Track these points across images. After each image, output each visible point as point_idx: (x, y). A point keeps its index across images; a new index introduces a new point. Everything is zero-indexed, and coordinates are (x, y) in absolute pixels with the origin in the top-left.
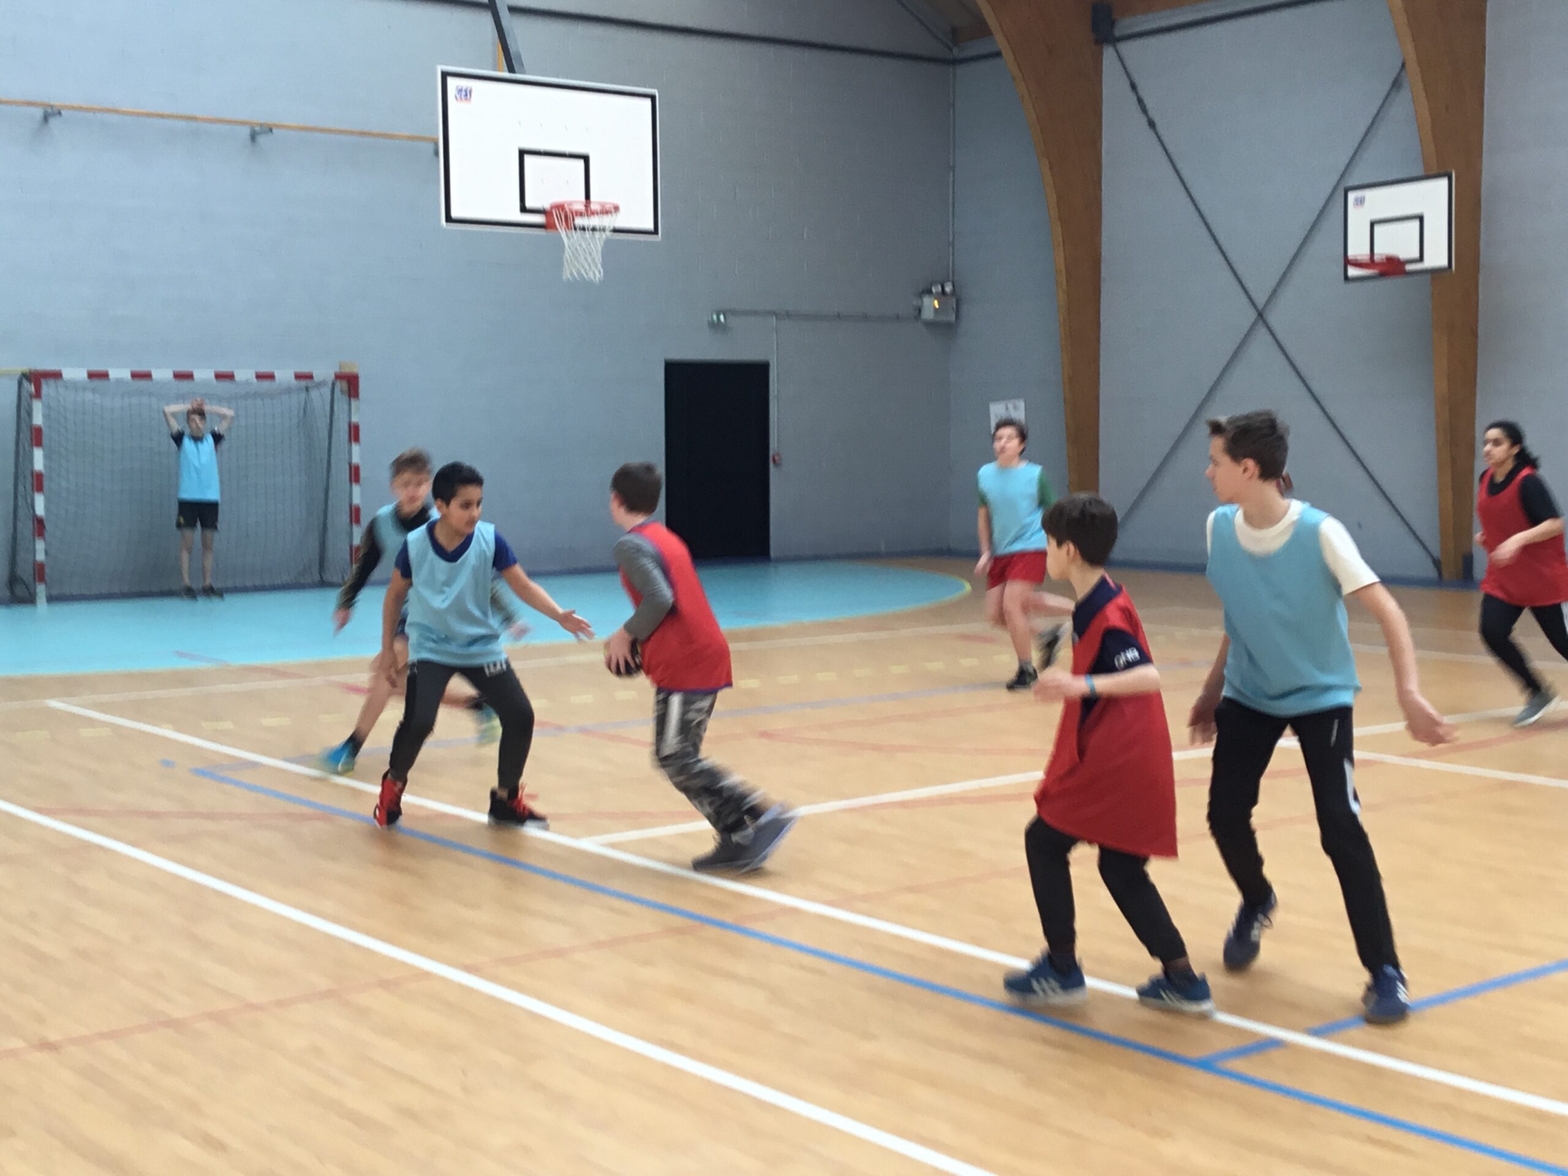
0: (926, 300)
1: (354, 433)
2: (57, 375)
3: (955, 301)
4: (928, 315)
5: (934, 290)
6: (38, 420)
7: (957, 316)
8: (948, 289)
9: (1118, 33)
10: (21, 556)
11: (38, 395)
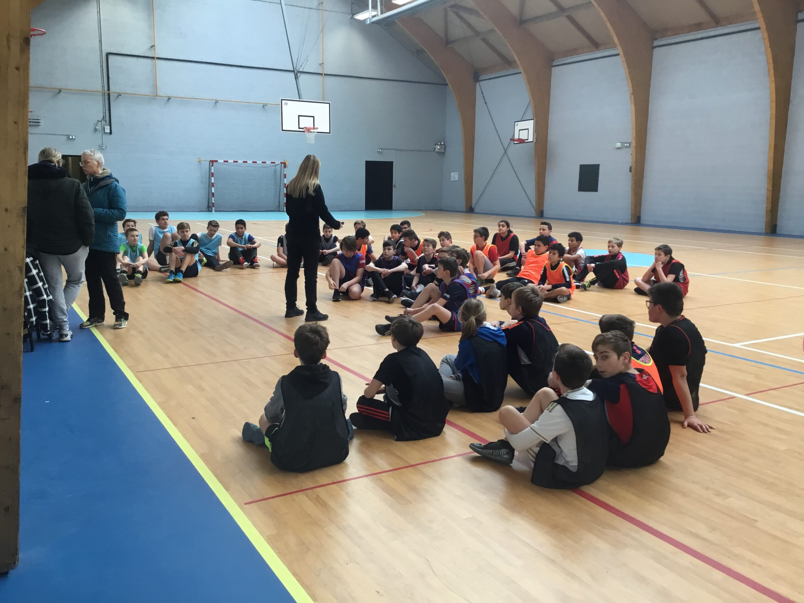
1: (285, 176)
2: (217, 161)
3: (445, 147)
4: (437, 150)
5: (438, 144)
7: (445, 150)
8: (442, 143)
9: (480, 79)
10: (210, 201)
11: (212, 166)
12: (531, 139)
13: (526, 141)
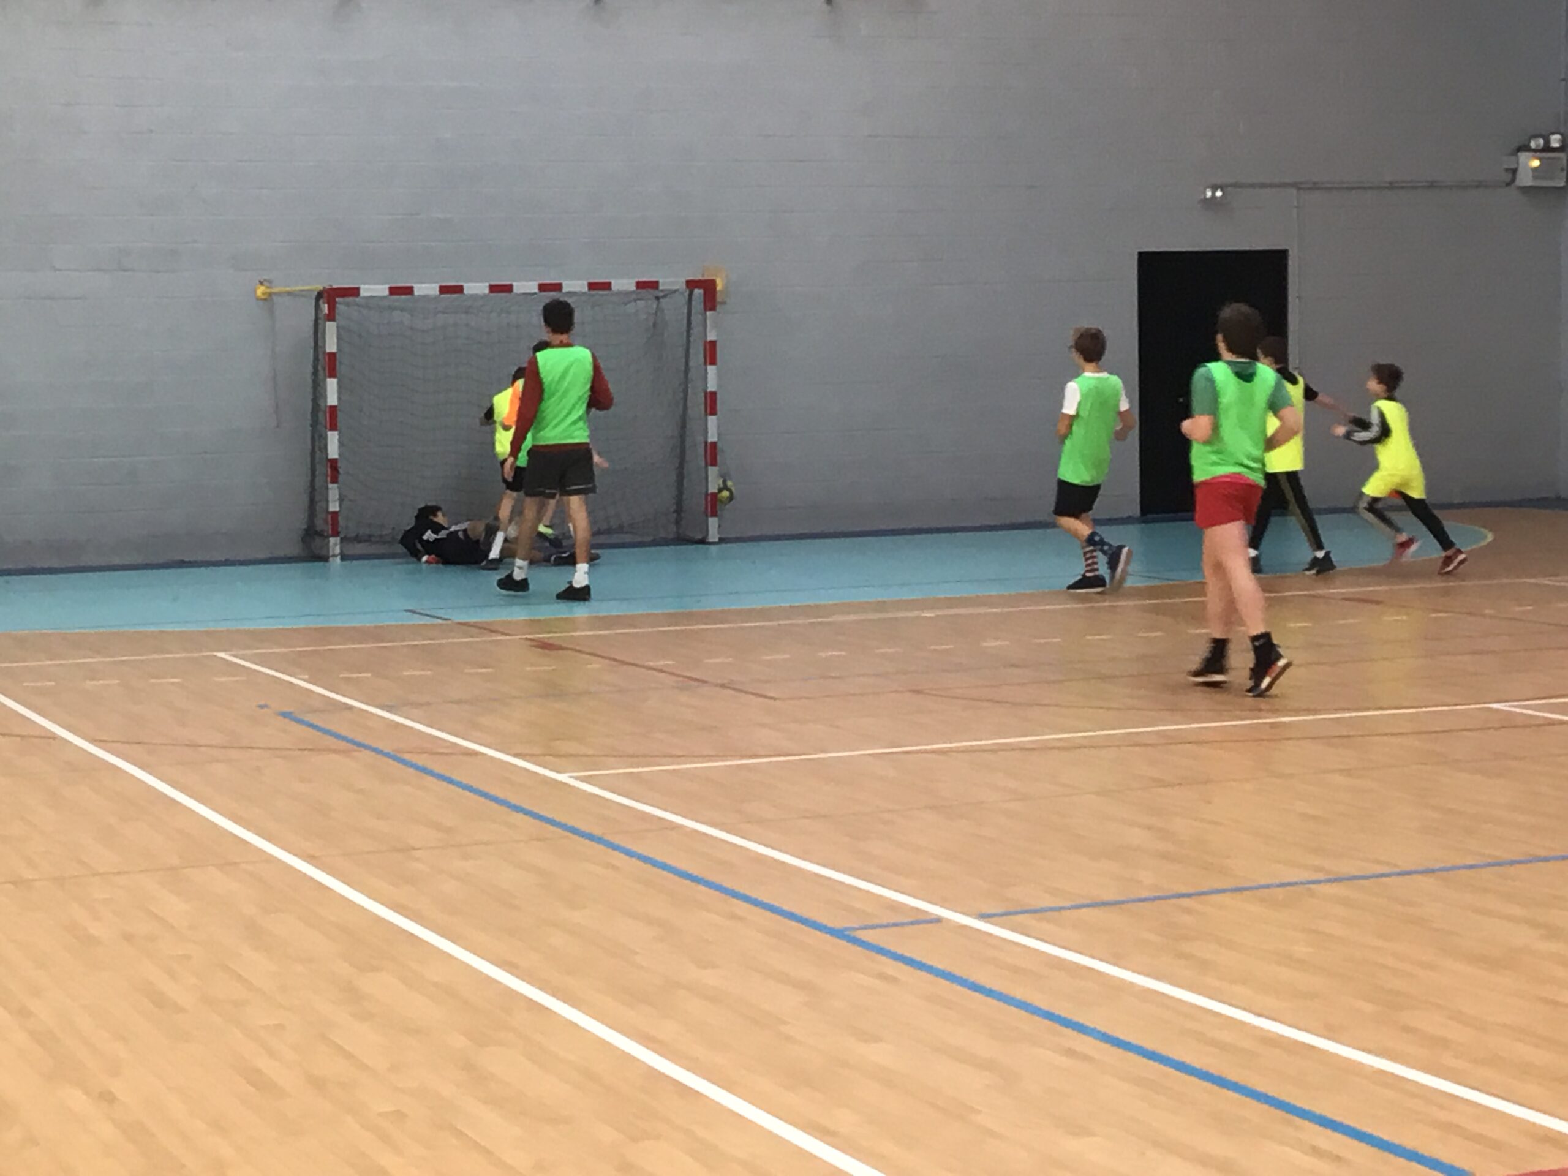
0: (1523, 156)
1: (711, 353)
2: (354, 292)
3: (1566, 159)
4: (1525, 179)
5: (1533, 145)
6: (331, 346)
7: (1567, 179)
8: (1555, 141)
10: (319, 506)
11: (331, 317)
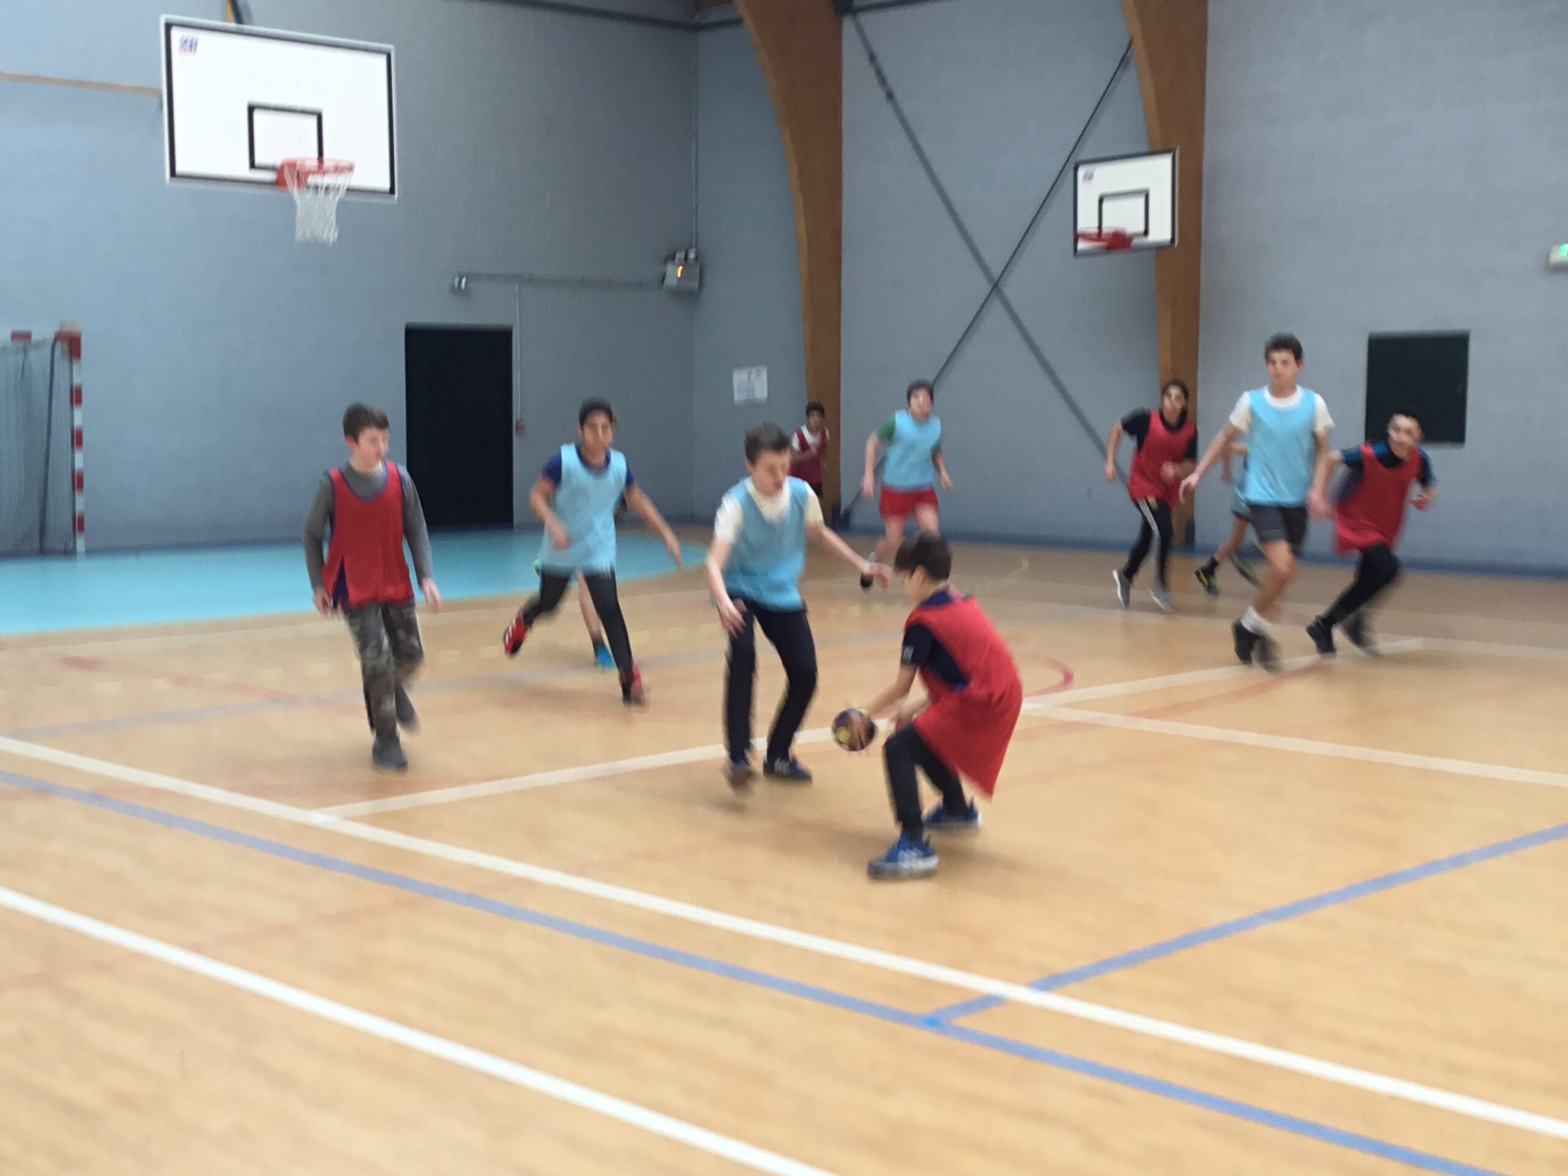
0: (670, 267)
1: (76, 396)
3: (699, 268)
4: (670, 281)
5: (677, 257)
7: (701, 284)
8: (692, 255)
9: (857, 3)
12: (1161, 231)
13: (1136, 241)
